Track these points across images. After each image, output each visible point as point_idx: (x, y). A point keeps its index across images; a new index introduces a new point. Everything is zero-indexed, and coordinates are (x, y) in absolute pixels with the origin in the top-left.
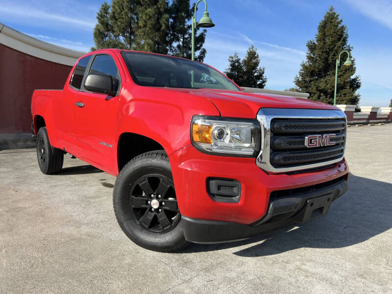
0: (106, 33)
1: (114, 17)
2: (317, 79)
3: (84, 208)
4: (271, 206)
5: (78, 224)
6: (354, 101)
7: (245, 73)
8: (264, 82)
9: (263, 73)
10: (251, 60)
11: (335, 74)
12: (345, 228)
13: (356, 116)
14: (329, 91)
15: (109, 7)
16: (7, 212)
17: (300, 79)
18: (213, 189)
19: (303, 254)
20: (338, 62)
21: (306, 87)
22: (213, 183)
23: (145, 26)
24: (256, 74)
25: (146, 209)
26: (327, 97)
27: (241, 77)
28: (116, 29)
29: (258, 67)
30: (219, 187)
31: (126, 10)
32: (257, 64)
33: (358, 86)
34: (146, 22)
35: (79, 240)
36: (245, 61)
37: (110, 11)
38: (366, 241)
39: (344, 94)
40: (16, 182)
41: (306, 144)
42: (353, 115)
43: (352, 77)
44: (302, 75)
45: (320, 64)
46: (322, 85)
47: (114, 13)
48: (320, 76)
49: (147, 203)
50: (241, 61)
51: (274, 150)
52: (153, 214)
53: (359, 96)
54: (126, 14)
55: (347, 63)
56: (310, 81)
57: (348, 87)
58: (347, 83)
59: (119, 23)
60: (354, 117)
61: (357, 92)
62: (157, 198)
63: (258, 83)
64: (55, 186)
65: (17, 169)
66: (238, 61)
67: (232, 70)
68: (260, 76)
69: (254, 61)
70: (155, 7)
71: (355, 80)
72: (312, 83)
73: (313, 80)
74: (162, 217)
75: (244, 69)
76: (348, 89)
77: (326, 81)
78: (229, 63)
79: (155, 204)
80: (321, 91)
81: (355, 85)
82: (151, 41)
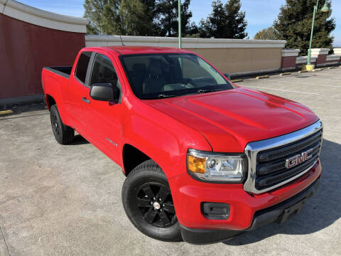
2: (294, 23)
3: (97, 187)
4: (255, 222)
5: (94, 207)
6: (328, 43)
7: (227, 17)
8: (245, 25)
9: (244, 17)
10: (233, 5)
11: (312, 17)
12: (314, 208)
13: (329, 58)
14: (306, 34)
16: (36, 192)
17: (279, 23)
18: (207, 209)
19: (278, 242)
20: (315, 8)
21: (284, 30)
22: (206, 205)
24: (237, 18)
25: (149, 208)
26: (303, 40)
27: (224, 21)
29: (239, 11)
30: (211, 209)
32: (238, 8)
33: (333, 28)
35: (96, 226)
36: (227, 6)
38: (332, 225)
39: (320, 37)
40: (39, 155)
41: (287, 166)
42: (326, 58)
43: (328, 20)
44: (280, 18)
45: (299, 8)
46: (299, 29)
48: (298, 19)
49: (150, 204)
50: (223, 6)
51: (259, 176)
52: (155, 213)
53: (333, 38)
55: (324, 9)
56: (288, 24)
57: (323, 30)
58: (323, 25)
60: (327, 60)
61: (332, 34)
62: (158, 201)
63: (239, 26)
64: (70, 159)
65: (36, 138)
66: (220, 6)
67: (215, 15)
68: (241, 20)
69: (236, 5)
71: (330, 22)
72: (290, 26)
73: (291, 24)
74: (164, 216)
75: (227, 13)
76: (323, 32)
77: (303, 24)
78: (212, 8)
79: (156, 205)
80: (297, 34)
81: (330, 27)
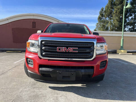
0: (102, 18)
1: (105, 11)
15: (104, 9)
23: (116, 13)
28: (105, 16)
30: (29, 61)
31: (110, 8)
34: (116, 11)
37: (104, 10)
47: (105, 10)
54: (110, 10)
59: (106, 13)
70: (121, 5)
82: (117, 18)
